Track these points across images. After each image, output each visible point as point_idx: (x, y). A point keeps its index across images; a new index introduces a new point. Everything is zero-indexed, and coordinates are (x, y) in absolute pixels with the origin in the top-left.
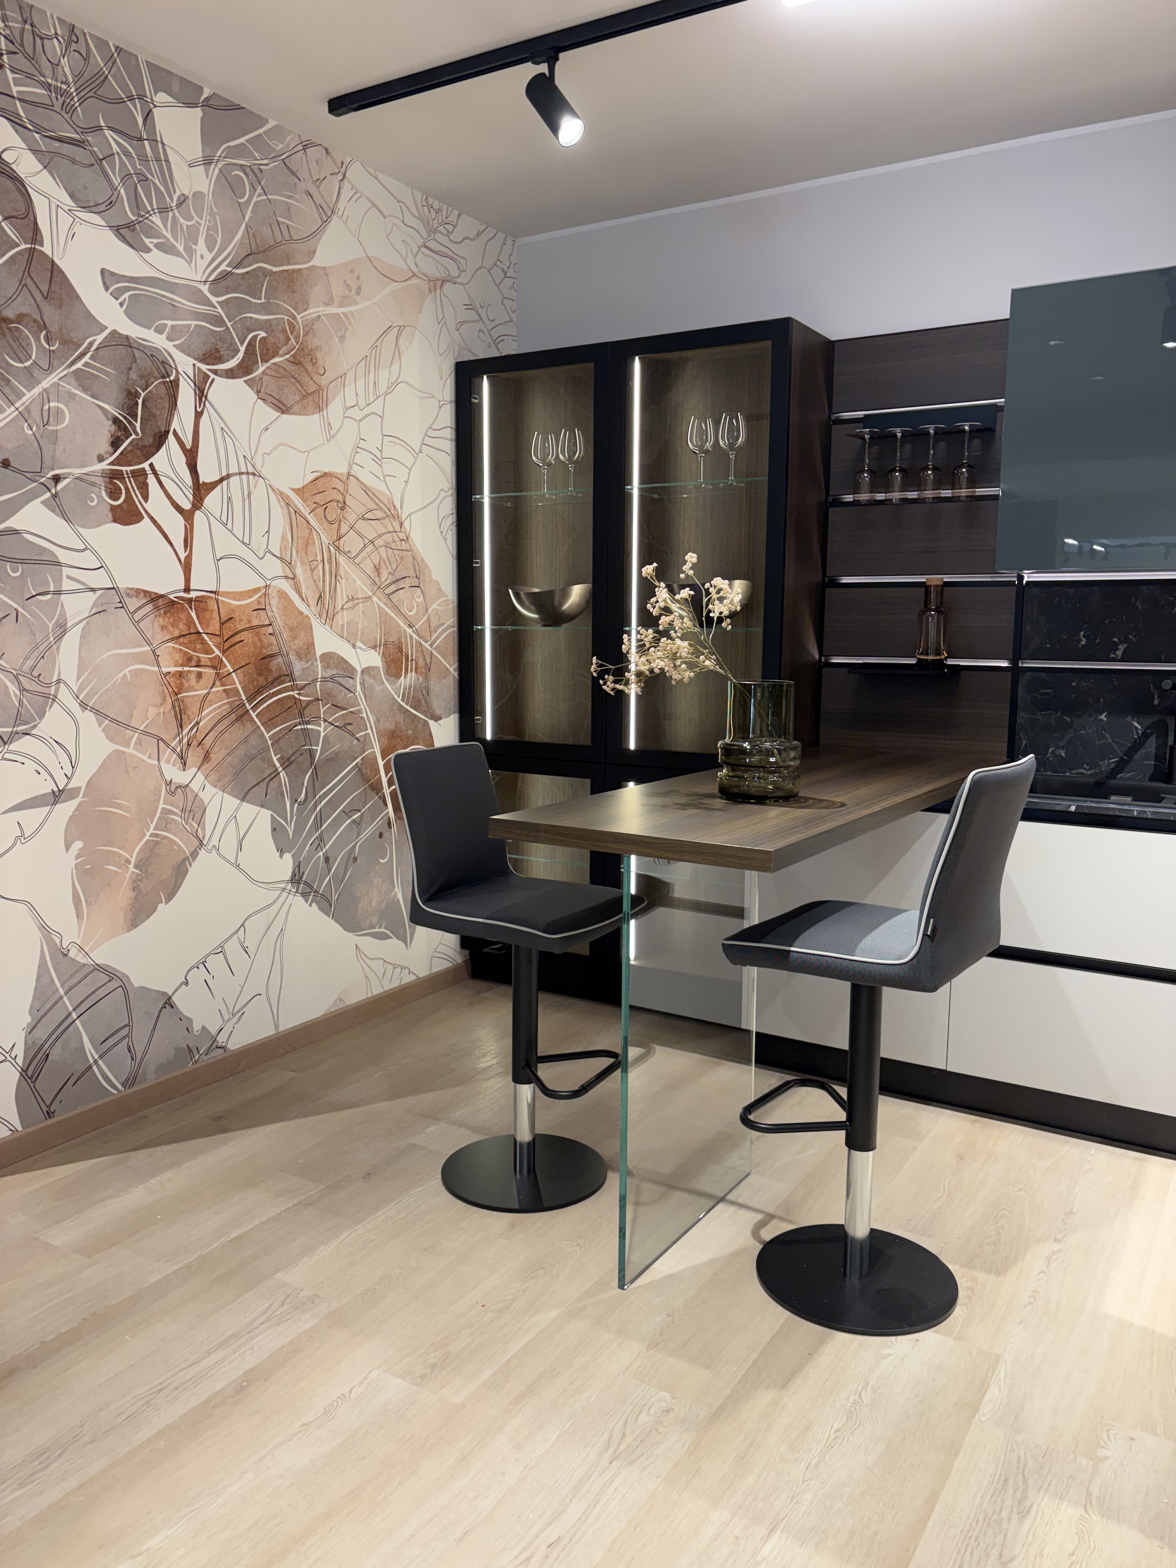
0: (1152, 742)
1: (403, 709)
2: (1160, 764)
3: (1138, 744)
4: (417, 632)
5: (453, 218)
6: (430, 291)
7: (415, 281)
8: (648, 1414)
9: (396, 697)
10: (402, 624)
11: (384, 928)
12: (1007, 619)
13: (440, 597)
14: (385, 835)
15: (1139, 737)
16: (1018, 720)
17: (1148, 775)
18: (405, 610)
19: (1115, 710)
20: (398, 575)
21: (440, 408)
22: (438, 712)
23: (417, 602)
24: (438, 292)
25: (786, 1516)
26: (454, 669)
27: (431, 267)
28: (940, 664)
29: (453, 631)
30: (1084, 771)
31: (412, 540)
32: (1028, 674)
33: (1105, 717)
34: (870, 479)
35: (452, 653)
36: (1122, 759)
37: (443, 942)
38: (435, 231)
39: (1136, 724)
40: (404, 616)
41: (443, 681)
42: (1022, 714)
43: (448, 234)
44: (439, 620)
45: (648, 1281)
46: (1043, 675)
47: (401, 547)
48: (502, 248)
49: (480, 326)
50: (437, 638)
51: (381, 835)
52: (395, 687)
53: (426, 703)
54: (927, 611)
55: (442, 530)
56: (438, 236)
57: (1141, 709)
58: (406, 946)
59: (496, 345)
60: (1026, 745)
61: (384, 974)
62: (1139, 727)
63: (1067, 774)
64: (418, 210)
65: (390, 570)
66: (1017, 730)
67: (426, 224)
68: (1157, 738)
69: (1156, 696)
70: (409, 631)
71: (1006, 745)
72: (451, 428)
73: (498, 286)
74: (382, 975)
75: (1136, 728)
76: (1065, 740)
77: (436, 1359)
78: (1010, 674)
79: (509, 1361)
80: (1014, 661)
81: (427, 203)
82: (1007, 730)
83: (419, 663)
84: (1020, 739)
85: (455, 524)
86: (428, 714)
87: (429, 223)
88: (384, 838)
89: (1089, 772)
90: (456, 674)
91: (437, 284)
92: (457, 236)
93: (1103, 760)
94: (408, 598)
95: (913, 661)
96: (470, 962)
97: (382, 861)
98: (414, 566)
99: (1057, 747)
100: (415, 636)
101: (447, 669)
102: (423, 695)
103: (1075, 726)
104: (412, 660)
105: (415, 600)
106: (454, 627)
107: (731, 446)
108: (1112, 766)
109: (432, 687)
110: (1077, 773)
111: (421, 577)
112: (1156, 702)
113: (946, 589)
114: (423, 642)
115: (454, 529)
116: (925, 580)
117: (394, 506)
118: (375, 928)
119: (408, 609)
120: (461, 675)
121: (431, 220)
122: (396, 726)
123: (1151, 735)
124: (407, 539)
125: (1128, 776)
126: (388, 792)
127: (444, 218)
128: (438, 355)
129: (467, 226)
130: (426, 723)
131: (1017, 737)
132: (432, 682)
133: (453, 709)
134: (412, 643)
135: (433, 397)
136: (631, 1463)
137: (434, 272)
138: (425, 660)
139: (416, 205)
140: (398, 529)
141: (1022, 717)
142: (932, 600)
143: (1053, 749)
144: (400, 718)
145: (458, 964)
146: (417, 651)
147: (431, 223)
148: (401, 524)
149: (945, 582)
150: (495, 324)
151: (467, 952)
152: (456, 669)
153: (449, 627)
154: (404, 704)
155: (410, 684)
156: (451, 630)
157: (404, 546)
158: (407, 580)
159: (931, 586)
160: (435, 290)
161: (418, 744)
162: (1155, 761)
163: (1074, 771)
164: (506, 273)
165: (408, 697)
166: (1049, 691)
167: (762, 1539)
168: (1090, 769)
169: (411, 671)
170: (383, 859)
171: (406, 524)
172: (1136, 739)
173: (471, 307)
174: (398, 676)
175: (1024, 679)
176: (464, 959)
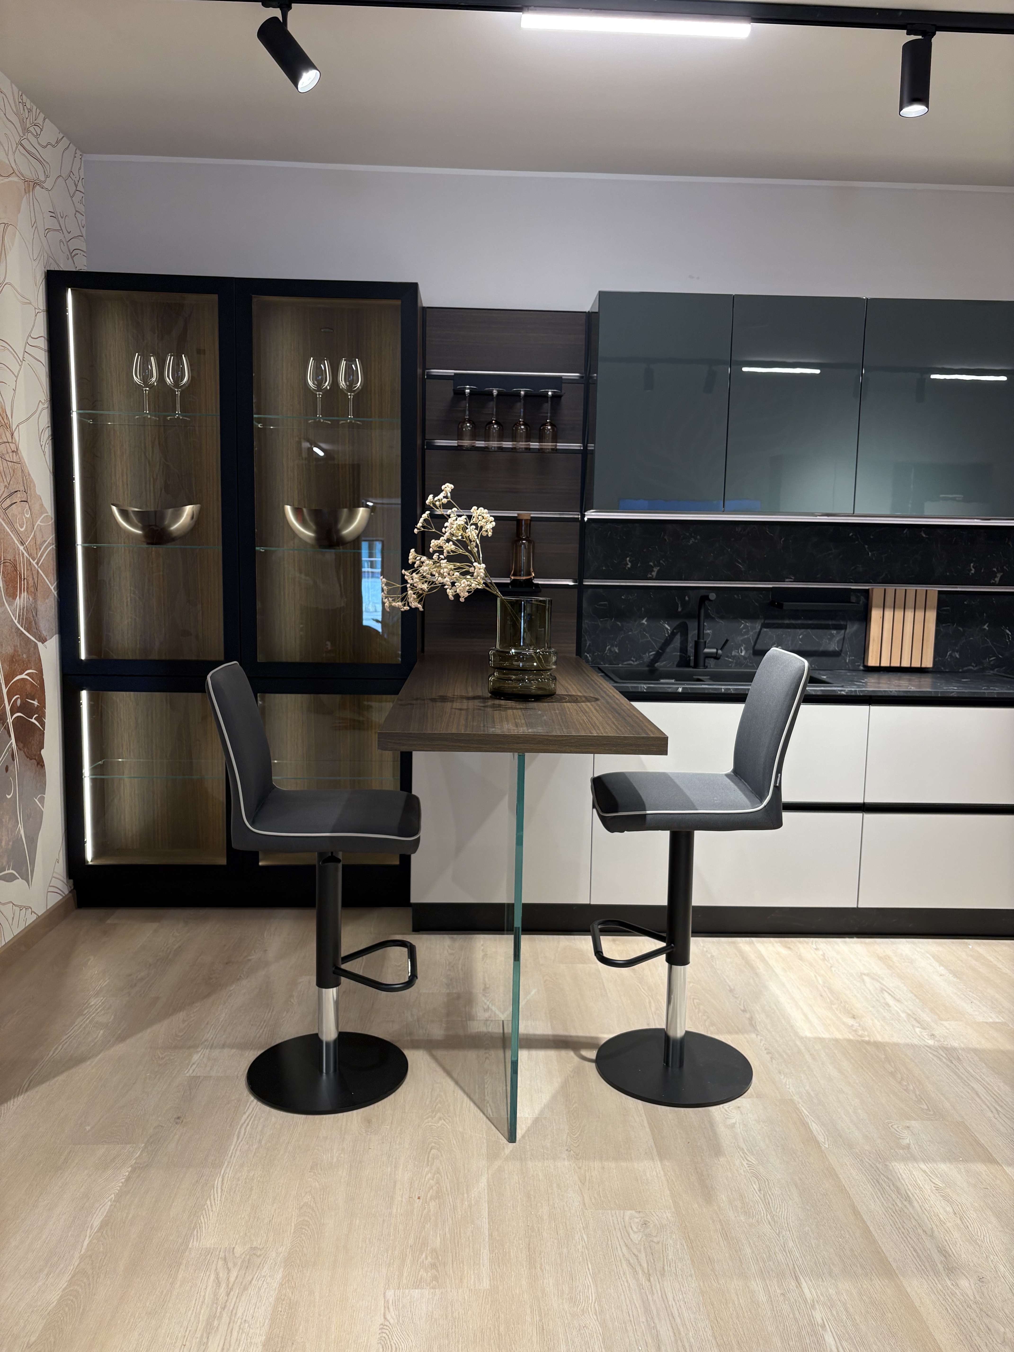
0: (678, 638)
1: (19, 632)
2: (684, 655)
3: (668, 642)
4: (27, 549)
5: (40, 121)
6: (26, 193)
7: (14, 179)
8: (635, 1232)
9: (14, 618)
10: (16, 542)
11: (12, 869)
12: (573, 548)
13: (42, 513)
14: (10, 768)
15: (669, 636)
16: (583, 625)
17: (676, 663)
18: (17, 526)
19: (653, 616)
20: (12, 489)
21: (36, 316)
22: (44, 633)
23: (26, 518)
24: (31, 193)
25: (794, 1265)
26: (54, 588)
27: (27, 168)
28: (529, 582)
29: (53, 548)
30: (632, 663)
31: (20, 452)
32: (590, 591)
33: (646, 621)
34: (472, 428)
35: (52, 571)
36: (658, 652)
37: (55, 875)
38: (29, 131)
39: (667, 626)
40: (17, 533)
41: (47, 601)
42: (586, 621)
43: (37, 136)
44: (42, 537)
45: (525, 1129)
46: (601, 590)
47: (13, 459)
48: (74, 160)
49: (60, 236)
50: (41, 556)
51: (7, 769)
52: (13, 608)
53: (35, 624)
54: (519, 540)
55: (42, 443)
56: (30, 135)
57: (670, 615)
58: (29, 885)
59: (72, 258)
60: (590, 645)
61: (13, 918)
62: (669, 628)
63: (620, 665)
64: (16, 106)
65: (6, 483)
66: (583, 633)
67: (22, 122)
68: (681, 636)
69: (679, 605)
70: (21, 548)
71: (575, 645)
72: (44, 337)
73: (72, 197)
74: (11, 919)
75: (667, 629)
76: (618, 639)
77: (429, 1259)
78: (576, 591)
79: (491, 1235)
80: (579, 579)
81: (22, 100)
82: (575, 634)
83: (29, 582)
84: (586, 641)
85: (50, 438)
86: (37, 637)
87: (23, 121)
88: (9, 771)
89: (636, 663)
90: (55, 593)
91: (32, 184)
92: (43, 140)
93: (645, 654)
94: (19, 514)
95: (507, 581)
96: (75, 891)
97: (9, 797)
98: (23, 478)
99: (612, 645)
100: (26, 554)
101: (50, 588)
102: (33, 616)
103: (624, 629)
104: (24, 579)
105: (25, 516)
106: (53, 544)
107: (350, 387)
108: (651, 657)
109: (39, 607)
110: (628, 664)
111: (29, 492)
112: (680, 609)
113: (532, 523)
114: (31, 560)
115: (50, 442)
116: (516, 515)
117: (7, 415)
118: (5, 870)
119: (20, 525)
120: (60, 594)
121: (25, 119)
122: (15, 650)
123: (677, 633)
124: (16, 452)
125: (662, 664)
126: (11, 721)
127: (34, 119)
128: (33, 261)
129: (50, 132)
130: (36, 645)
131: (582, 639)
132: (39, 603)
133: (54, 630)
134: (23, 562)
135: (30, 303)
136: (663, 1275)
137: (28, 174)
138: (33, 579)
139: (15, 101)
140: (10, 441)
141: (586, 623)
142: (523, 531)
143: (609, 647)
144: (17, 641)
145: (66, 896)
146: (27, 570)
147: (25, 121)
148: (12, 435)
149: (532, 517)
150: (71, 236)
151: (72, 881)
152: (56, 589)
153: (49, 544)
154: (19, 626)
155: (24, 604)
156: (51, 547)
157: (15, 459)
158: (19, 494)
159: (522, 520)
160: (29, 192)
161: (31, 669)
162: (680, 652)
163: (625, 663)
164: (76, 186)
165: (23, 619)
166: (605, 603)
167: (797, 1287)
168: (636, 661)
169: (24, 590)
170: (9, 795)
171: (16, 434)
172: (667, 637)
173: (54, 215)
174: (14, 598)
175: (587, 594)
176: (70, 890)
